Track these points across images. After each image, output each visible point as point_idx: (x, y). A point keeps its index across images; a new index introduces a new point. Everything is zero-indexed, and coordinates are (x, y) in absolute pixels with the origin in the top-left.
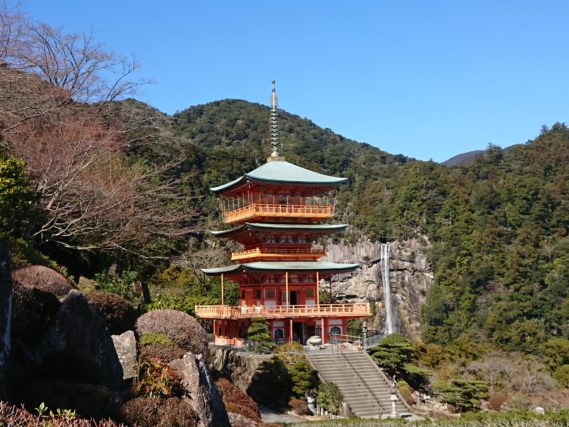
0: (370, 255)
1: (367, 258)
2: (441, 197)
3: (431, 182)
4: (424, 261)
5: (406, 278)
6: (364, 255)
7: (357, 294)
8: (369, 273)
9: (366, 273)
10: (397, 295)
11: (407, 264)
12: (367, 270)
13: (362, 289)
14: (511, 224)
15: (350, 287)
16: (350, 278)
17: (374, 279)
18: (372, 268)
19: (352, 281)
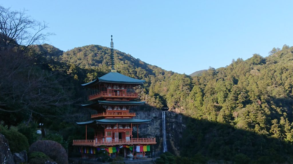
0: (157, 116)
1: (155, 118)
2: (189, 90)
4: (181, 119)
6: (154, 115)
7: (151, 134)
8: (157, 124)
9: (155, 124)
10: (169, 134)
11: (174, 120)
12: (156, 123)
13: (154, 132)
14: (219, 102)
15: (148, 131)
16: (148, 127)
17: (159, 127)
18: (158, 122)
19: (149, 128)
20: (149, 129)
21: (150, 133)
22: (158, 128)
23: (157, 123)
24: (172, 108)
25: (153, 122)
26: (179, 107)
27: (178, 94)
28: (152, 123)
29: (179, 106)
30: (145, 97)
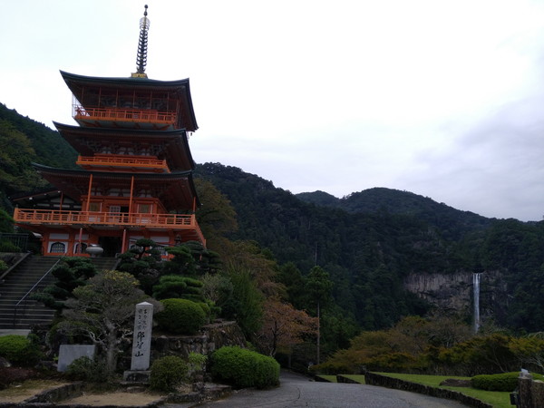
0: (465, 281)
1: (462, 283)
2: (517, 241)
3: (509, 230)
4: (505, 286)
5: (493, 298)
6: (460, 280)
7: (457, 308)
8: (465, 294)
11: (493, 288)
13: (460, 305)
15: (451, 303)
16: (451, 297)
17: (469, 298)
19: (452, 299)
20: (453, 301)
21: (454, 307)
22: (468, 300)
23: (465, 291)
28: (458, 291)
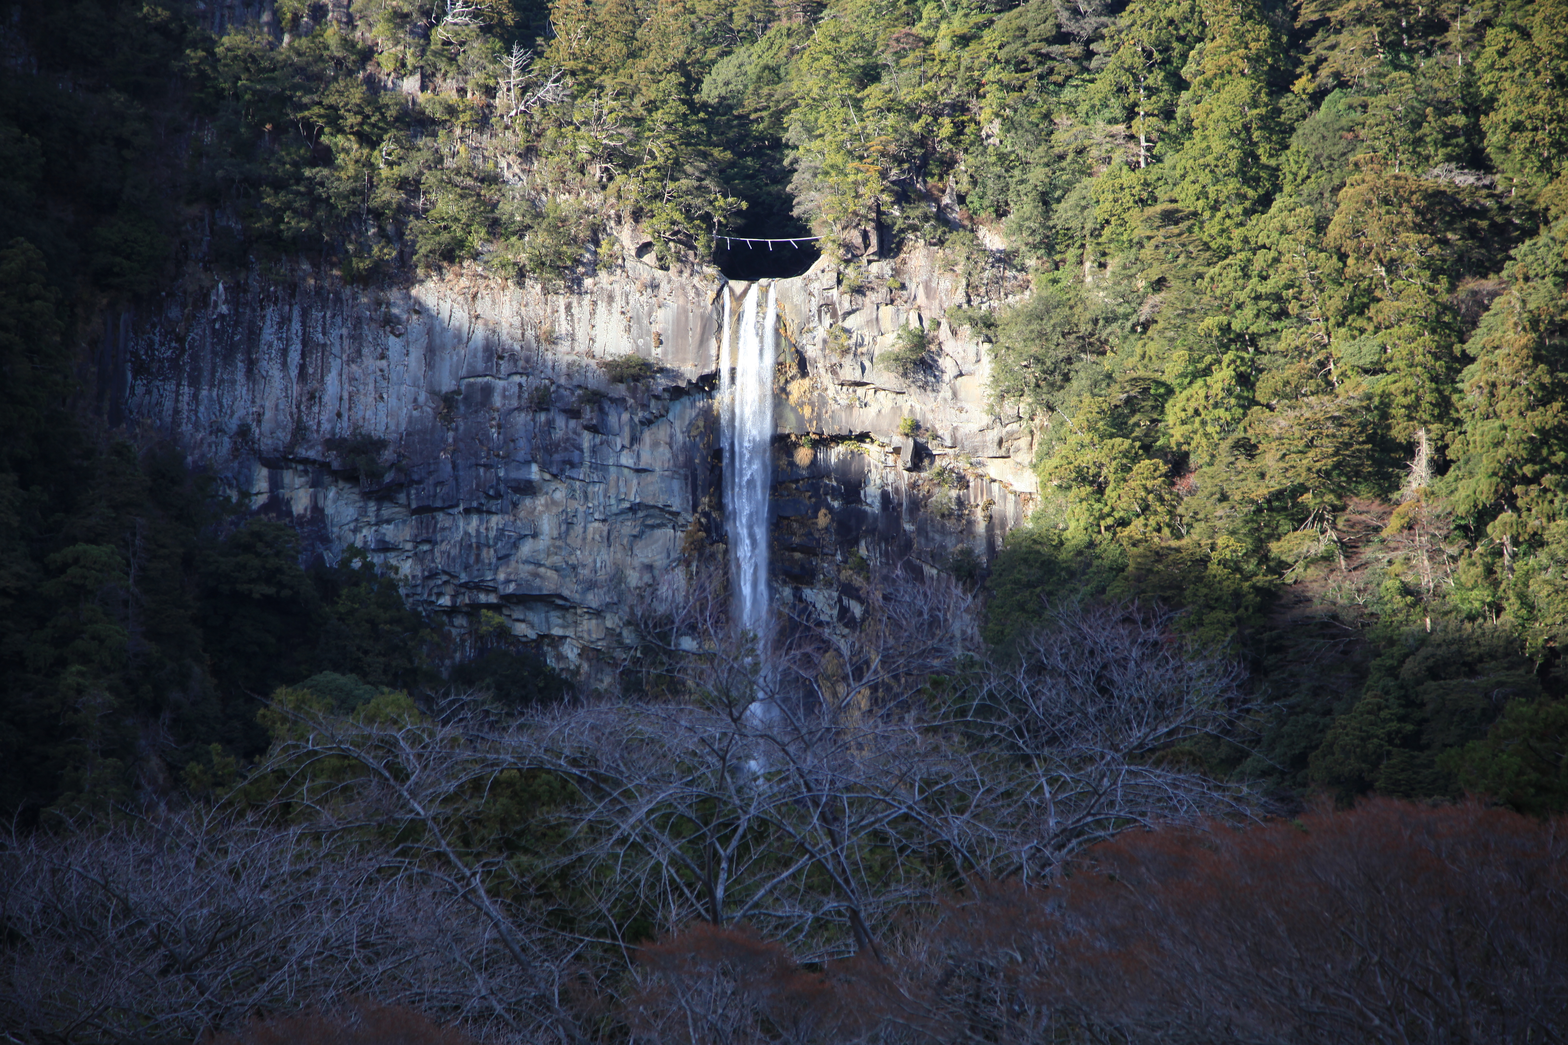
4: (980, 388)
5: (868, 490)
7: (570, 590)
8: (646, 460)
9: (626, 459)
10: (809, 593)
12: (635, 439)
13: (602, 559)
14: (1505, 149)
15: (526, 548)
16: (528, 489)
18: (662, 432)
20: (547, 525)
21: (550, 582)
23: (647, 436)
24: (854, 236)
25: (594, 429)
26: (953, 226)
27: (942, 45)
28: (587, 440)
29: (957, 214)
30: (490, 92)
